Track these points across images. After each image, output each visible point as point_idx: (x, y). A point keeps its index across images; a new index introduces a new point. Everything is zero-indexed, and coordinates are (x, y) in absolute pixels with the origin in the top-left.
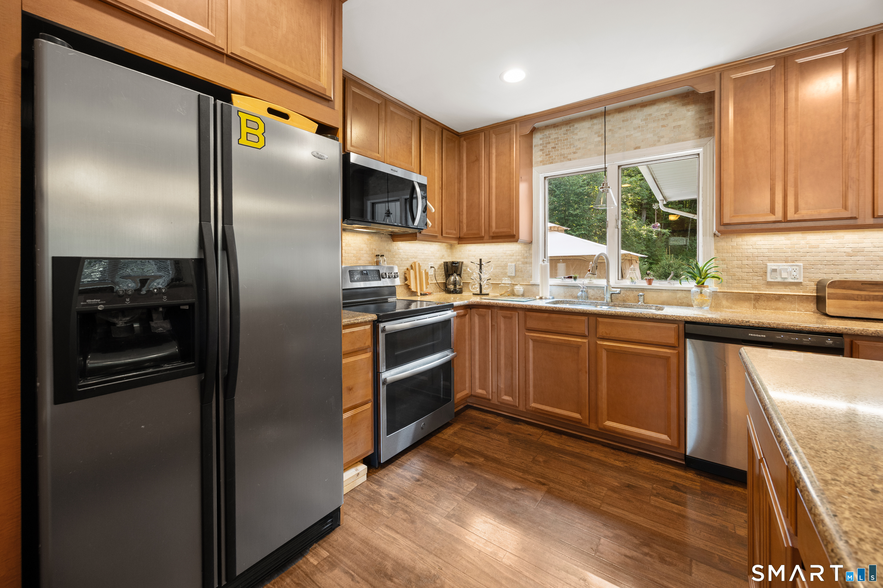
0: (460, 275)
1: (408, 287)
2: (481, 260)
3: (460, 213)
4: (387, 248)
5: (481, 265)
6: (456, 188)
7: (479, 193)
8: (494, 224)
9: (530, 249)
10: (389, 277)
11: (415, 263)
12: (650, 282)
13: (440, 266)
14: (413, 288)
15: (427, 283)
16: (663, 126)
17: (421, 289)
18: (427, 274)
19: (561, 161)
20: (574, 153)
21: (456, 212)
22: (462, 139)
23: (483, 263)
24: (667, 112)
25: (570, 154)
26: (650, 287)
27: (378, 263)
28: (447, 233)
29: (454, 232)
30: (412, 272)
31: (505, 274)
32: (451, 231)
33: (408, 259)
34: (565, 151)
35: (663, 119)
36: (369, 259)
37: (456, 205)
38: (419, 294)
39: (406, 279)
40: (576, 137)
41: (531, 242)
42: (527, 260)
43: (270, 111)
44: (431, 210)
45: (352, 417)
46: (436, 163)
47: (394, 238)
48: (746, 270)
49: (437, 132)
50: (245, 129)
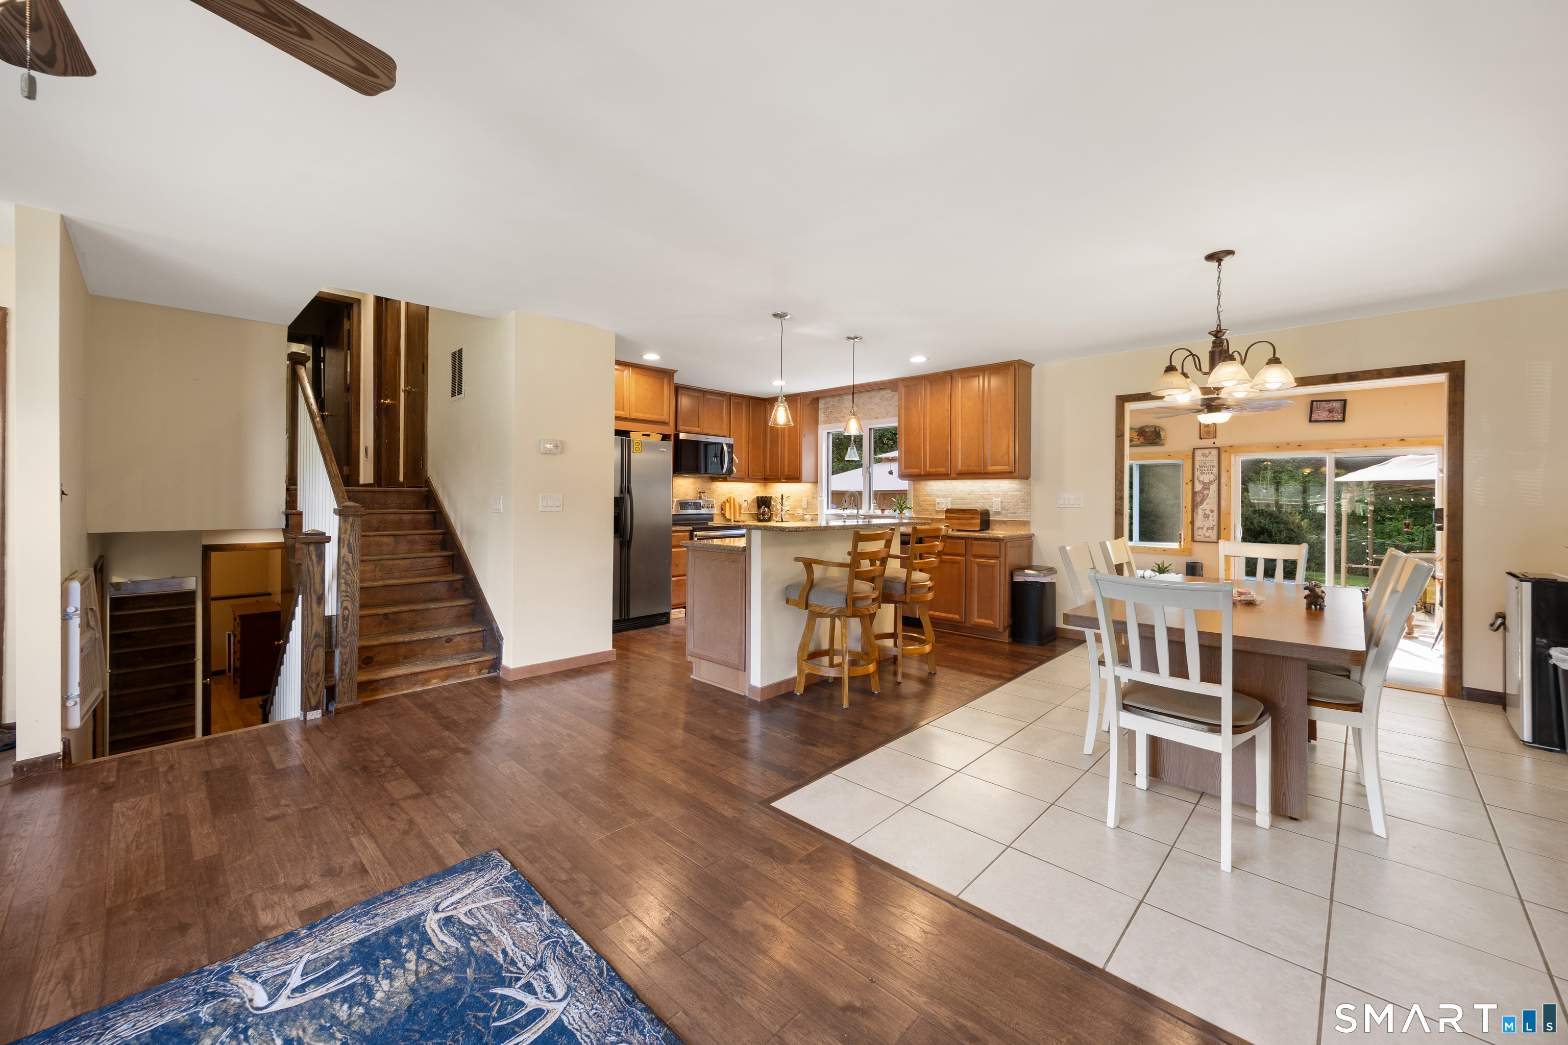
0: (769, 507)
1: (724, 515)
3: (765, 460)
4: (708, 487)
5: (782, 499)
6: (762, 440)
7: (778, 445)
8: (786, 469)
9: (816, 487)
10: (710, 507)
11: (730, 498)
12: (883, 510)
13: (754, 500)
14: (728, 516)
15: (740, 513)
16: (890, 405)
17: (735, 517)
18: (740, 506)
20: (843, 417)
21: (762, 459)
22: (767, 403)
23: (784, 498)
24: (891, 395)
26: (882, 515)
27: (700, 498)
28: (752, 475)
29: (760, 474)
30: (727, 504)
31: (800, 507)
32: (757, 474)
33: (724, 495)
34: (838, 416)
35: (890, 400)
36: (694, 495)
37: (762, 454)
38: (733, 521)
39: (722, 510)
40: (844, 405)
41: (816, 482)
42: (815, 495)
43: (644, 435)
44: (736, 461)
45: (678, 580)
46: (744, 425)
47: (714, 479)
48: (927, 503)
49: (744, 403)
50: (635, 446)
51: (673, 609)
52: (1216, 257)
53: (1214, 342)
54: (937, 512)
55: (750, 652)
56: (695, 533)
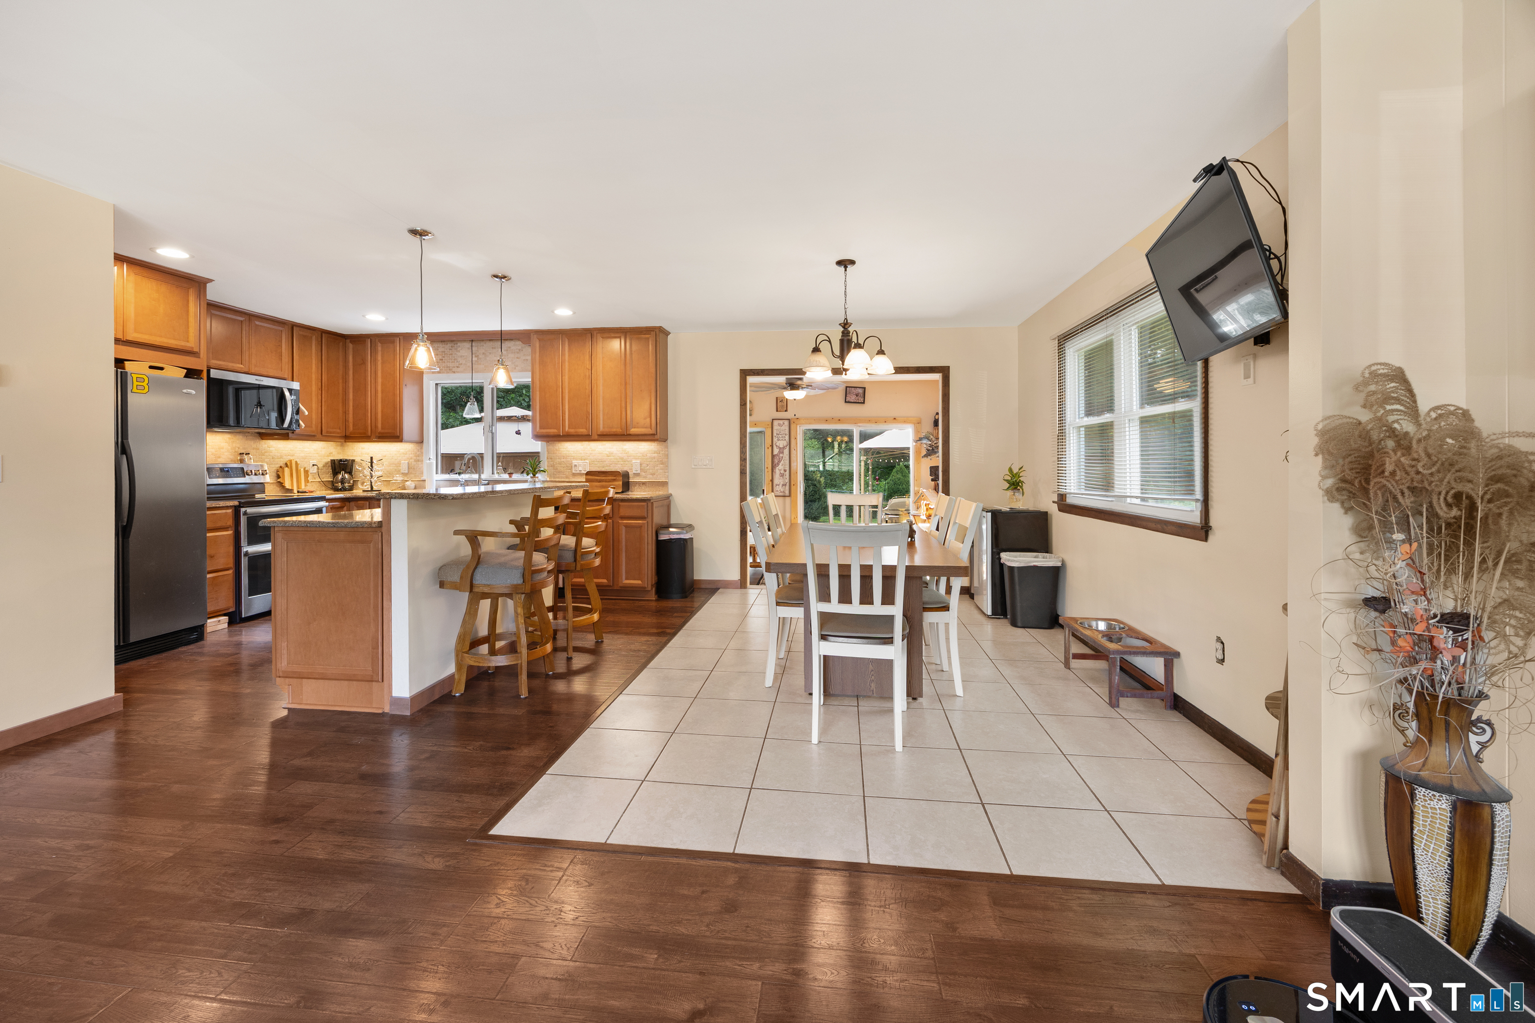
0: (350, 473)
1: (281, 485)
2: (372, 458)
3: (345, 413)
4: (254, 446)
5: (372, 462)
6: (341, 388)
7: (366, 395)
8: (380, 425)
9: (422, 448)
10: (256, 474)
11: (291, 461)
12: (510, 474)
13: (327, 463)
14: (287, 485)
15: (307, 481)
16: (517, 358)
17: (298, 487)
18: (306, 472)
19: (448, 373)
20: (458, 367)
21: (341, 411)
22: (348, 341)
23: (374, 461)
24: (520, 348)
25: (454, 367)
26: (510, 479)
27: (242, 461)
28: (327, 432)
29: (338, 431)
30: (287, 470)
31: (398, 472)
32: (334, 430)
33: (281, 457)
34: (451, 365)
35: (518, 353)
36: (232, 457)
37: (341, 405)
38: (295, 491)
39: (278, 477)
40: (459, 354)
41: (422, 442)
42: (419, 458)
43: (151, 367)
44: (303, 413)
45: (214, 578)
46: (314, 366)
47: (263, 436)
48: (563, 465)
49: (314, 337)
50: (135, 383)
51: (209, 618)
52: (844, 263)
53: (843, 332)
54: (574, 475)
55: (391, 656)
56: (243, 510)
